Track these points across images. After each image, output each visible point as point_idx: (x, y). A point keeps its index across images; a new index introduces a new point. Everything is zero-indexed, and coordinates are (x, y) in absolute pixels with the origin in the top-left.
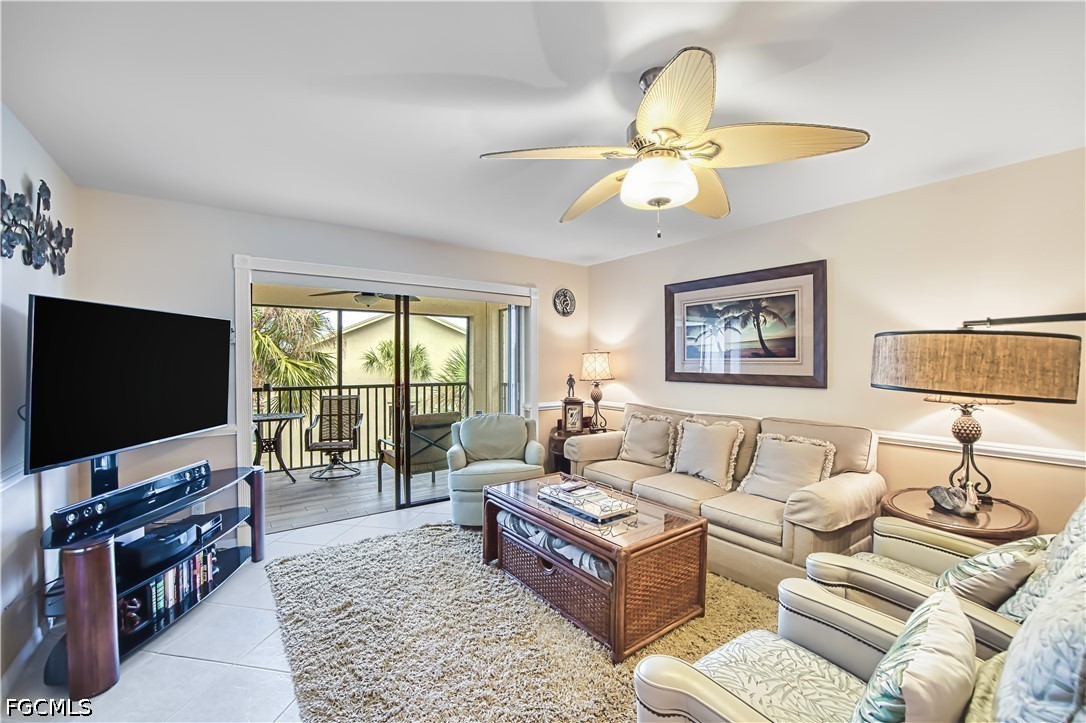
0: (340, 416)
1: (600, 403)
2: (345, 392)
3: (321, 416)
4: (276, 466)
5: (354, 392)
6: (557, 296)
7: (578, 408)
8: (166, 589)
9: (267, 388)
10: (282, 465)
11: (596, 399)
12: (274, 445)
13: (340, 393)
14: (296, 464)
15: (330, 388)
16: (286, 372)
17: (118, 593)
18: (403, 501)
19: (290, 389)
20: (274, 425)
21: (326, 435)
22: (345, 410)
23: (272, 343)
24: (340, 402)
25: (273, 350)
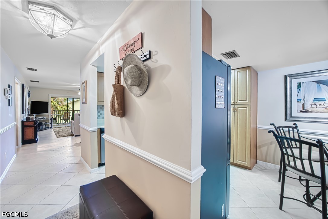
3: (64, 115)
5: (70, 111)
8: (42, 127)
9: (54, 111)
10: (57, 123)
12: (55, 119)
14: (60, 123)
15: (66, 111)
16: (59, 109)
20: (56, 116)
21: (65, 118)
23: (56, 103)
24: (68, 113)
25: (57, 105)
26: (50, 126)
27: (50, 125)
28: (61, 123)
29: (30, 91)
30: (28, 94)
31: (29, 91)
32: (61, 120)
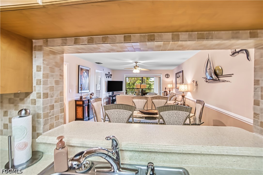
6: (166, 75)
11: (170, 91)
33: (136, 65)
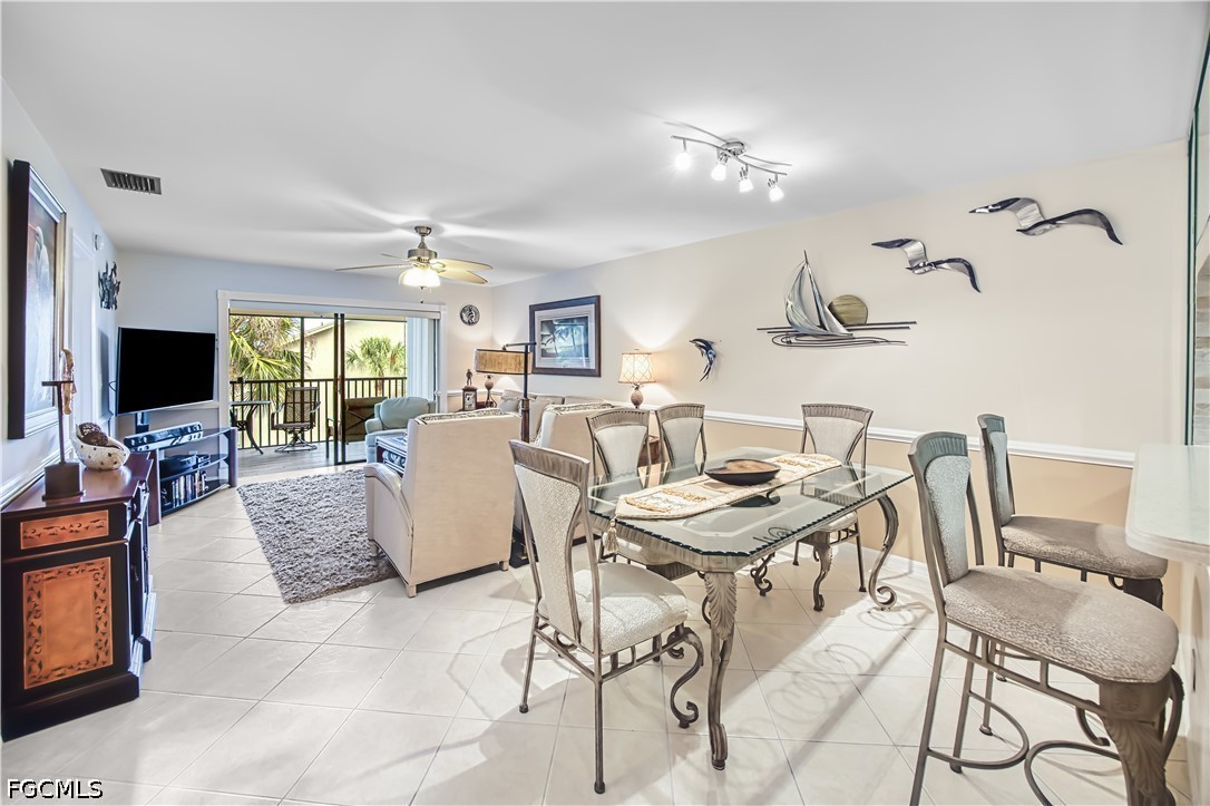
0: (302, 403)
1: (492, 390)
2: (307, 385)
3: (286, 404)
4: (248, 443)
5: (315, 385)
6: (463, 310)
7: (473, 393)
8: (180, 486)
9: (240, 380)
10: (253, 442)
11: (489, 387)
12: (246, 426)
13: (302, 385)
14: (265, 443)
15: (294, 381)
16: (257, 370)
17: (161, 478)
18: (340, 460)
19: (260, 382)
20: (247, 410)
21: (290, 419)
22: (307, 399)
23: (246, 344)
24: (302, 393)
25: (247, 349)
26: (224, 474)
27: (224, 465)
28: (273, 442)
29: (114, 270)
30: (101, 281)
31: (111, 267)
32: (274, 433)
33: (422, 246)
